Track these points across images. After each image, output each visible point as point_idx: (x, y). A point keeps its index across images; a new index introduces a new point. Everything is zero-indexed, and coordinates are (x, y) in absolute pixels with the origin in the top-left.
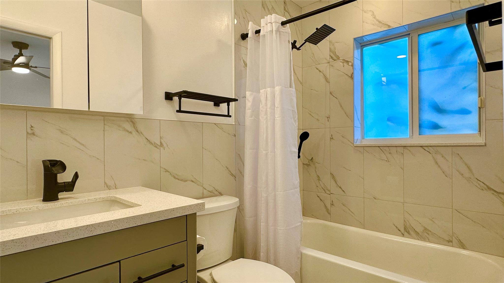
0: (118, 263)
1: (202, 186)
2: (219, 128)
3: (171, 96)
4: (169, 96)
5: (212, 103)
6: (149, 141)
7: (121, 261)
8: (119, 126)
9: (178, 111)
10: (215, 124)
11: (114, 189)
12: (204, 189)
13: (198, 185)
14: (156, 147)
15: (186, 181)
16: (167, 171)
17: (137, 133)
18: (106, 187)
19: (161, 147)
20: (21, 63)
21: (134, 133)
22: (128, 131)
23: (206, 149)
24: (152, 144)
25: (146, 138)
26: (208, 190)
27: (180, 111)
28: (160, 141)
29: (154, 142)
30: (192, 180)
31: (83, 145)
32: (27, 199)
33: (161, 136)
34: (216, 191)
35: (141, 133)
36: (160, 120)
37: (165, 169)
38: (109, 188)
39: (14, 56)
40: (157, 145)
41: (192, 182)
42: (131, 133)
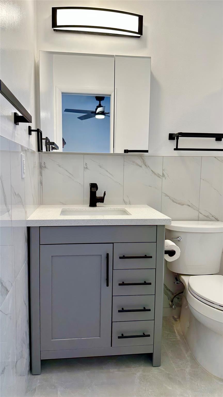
0: (112, 244)
1: (198, 211)
2: (220, 161)
3: (173, 136)
4: (172, 137)
5: (215, 139)
6: (154, 172)
7: (114, 243)
8: (134, 162)
9: (175, 149)
10: (215, 157)
11: (128, 204)
12: (199, 213)
13: (194, 209)
14: (159, 177)
15: (183, 205)
16: (167, 195)
17: (145, 166)
18: (124, 203)
19: (163, 177)
20: (100, 112)
21: (143, 166)
22: (139, 166)
23: (203, 180)
24: (156, 175)
25: (152, 170)
26: (204, 214)
27: (176, 149)
28: (163, 172)
29: (158, 173)
30: (189, 205)
31: (111, 175)
32: (84, 204)
33: (163, 168)
34: (213, 216)
35: (149, 167)
36: (163, 156)
37: (165, 194)
38: (125, 203)
39: (96, 107)
40: (160, 175)
41: (188, 207)
42: (141, 166)
